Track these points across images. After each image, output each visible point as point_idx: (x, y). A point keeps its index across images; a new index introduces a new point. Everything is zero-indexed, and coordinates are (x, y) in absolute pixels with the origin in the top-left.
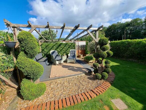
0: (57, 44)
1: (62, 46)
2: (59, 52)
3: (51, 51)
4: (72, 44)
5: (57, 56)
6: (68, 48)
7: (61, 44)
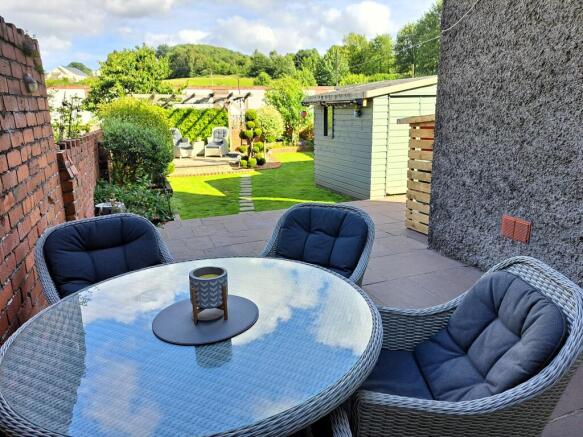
2: (185, 133)
5: (181, 141)
6: (210, 122)
7: (190, 111)
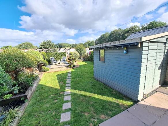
0: (54, 53)
1: (57, 55)
2: (55, 58)
3: (51, 58)
4: (64, 53)
6: (62, 56)
7: (57, 53)
